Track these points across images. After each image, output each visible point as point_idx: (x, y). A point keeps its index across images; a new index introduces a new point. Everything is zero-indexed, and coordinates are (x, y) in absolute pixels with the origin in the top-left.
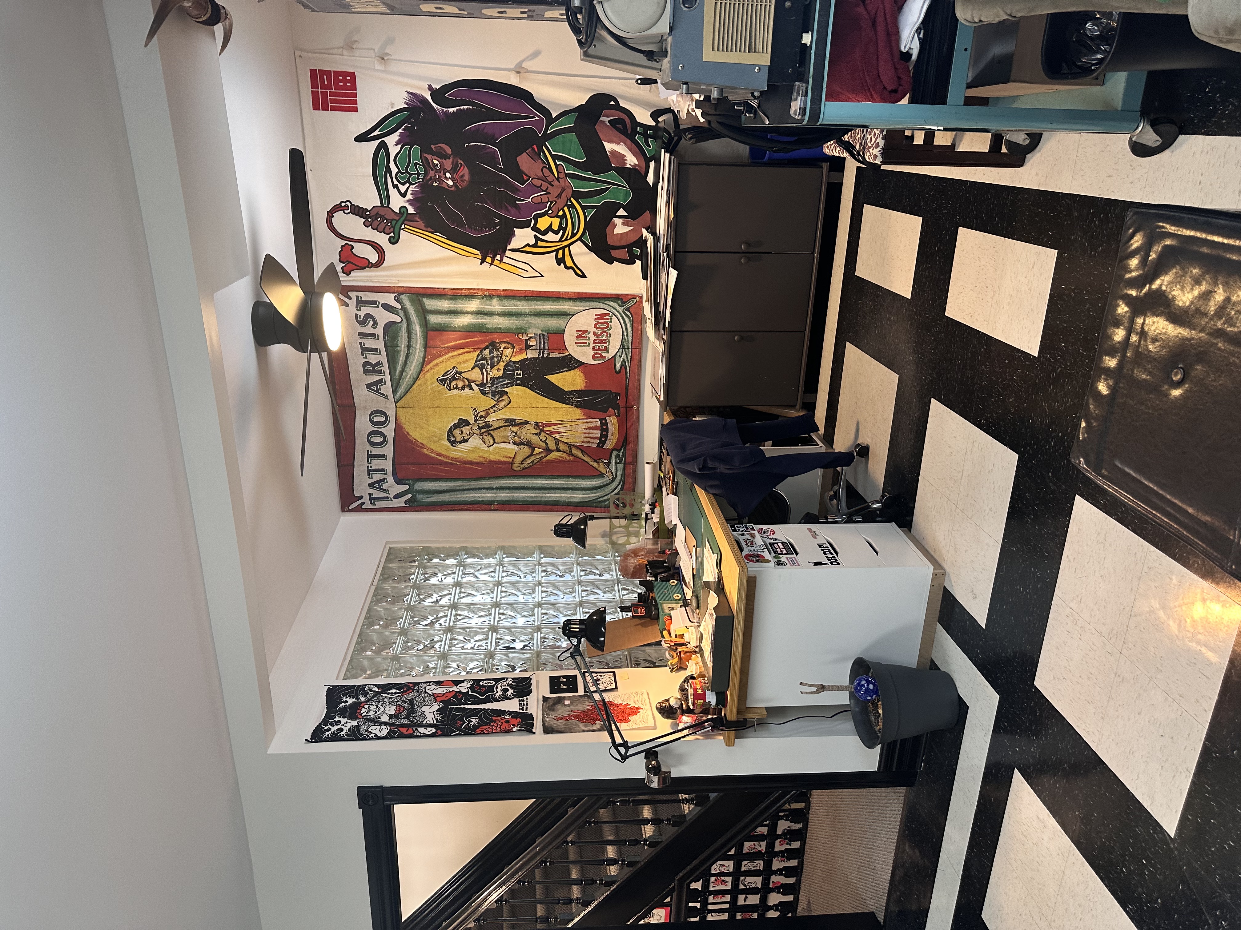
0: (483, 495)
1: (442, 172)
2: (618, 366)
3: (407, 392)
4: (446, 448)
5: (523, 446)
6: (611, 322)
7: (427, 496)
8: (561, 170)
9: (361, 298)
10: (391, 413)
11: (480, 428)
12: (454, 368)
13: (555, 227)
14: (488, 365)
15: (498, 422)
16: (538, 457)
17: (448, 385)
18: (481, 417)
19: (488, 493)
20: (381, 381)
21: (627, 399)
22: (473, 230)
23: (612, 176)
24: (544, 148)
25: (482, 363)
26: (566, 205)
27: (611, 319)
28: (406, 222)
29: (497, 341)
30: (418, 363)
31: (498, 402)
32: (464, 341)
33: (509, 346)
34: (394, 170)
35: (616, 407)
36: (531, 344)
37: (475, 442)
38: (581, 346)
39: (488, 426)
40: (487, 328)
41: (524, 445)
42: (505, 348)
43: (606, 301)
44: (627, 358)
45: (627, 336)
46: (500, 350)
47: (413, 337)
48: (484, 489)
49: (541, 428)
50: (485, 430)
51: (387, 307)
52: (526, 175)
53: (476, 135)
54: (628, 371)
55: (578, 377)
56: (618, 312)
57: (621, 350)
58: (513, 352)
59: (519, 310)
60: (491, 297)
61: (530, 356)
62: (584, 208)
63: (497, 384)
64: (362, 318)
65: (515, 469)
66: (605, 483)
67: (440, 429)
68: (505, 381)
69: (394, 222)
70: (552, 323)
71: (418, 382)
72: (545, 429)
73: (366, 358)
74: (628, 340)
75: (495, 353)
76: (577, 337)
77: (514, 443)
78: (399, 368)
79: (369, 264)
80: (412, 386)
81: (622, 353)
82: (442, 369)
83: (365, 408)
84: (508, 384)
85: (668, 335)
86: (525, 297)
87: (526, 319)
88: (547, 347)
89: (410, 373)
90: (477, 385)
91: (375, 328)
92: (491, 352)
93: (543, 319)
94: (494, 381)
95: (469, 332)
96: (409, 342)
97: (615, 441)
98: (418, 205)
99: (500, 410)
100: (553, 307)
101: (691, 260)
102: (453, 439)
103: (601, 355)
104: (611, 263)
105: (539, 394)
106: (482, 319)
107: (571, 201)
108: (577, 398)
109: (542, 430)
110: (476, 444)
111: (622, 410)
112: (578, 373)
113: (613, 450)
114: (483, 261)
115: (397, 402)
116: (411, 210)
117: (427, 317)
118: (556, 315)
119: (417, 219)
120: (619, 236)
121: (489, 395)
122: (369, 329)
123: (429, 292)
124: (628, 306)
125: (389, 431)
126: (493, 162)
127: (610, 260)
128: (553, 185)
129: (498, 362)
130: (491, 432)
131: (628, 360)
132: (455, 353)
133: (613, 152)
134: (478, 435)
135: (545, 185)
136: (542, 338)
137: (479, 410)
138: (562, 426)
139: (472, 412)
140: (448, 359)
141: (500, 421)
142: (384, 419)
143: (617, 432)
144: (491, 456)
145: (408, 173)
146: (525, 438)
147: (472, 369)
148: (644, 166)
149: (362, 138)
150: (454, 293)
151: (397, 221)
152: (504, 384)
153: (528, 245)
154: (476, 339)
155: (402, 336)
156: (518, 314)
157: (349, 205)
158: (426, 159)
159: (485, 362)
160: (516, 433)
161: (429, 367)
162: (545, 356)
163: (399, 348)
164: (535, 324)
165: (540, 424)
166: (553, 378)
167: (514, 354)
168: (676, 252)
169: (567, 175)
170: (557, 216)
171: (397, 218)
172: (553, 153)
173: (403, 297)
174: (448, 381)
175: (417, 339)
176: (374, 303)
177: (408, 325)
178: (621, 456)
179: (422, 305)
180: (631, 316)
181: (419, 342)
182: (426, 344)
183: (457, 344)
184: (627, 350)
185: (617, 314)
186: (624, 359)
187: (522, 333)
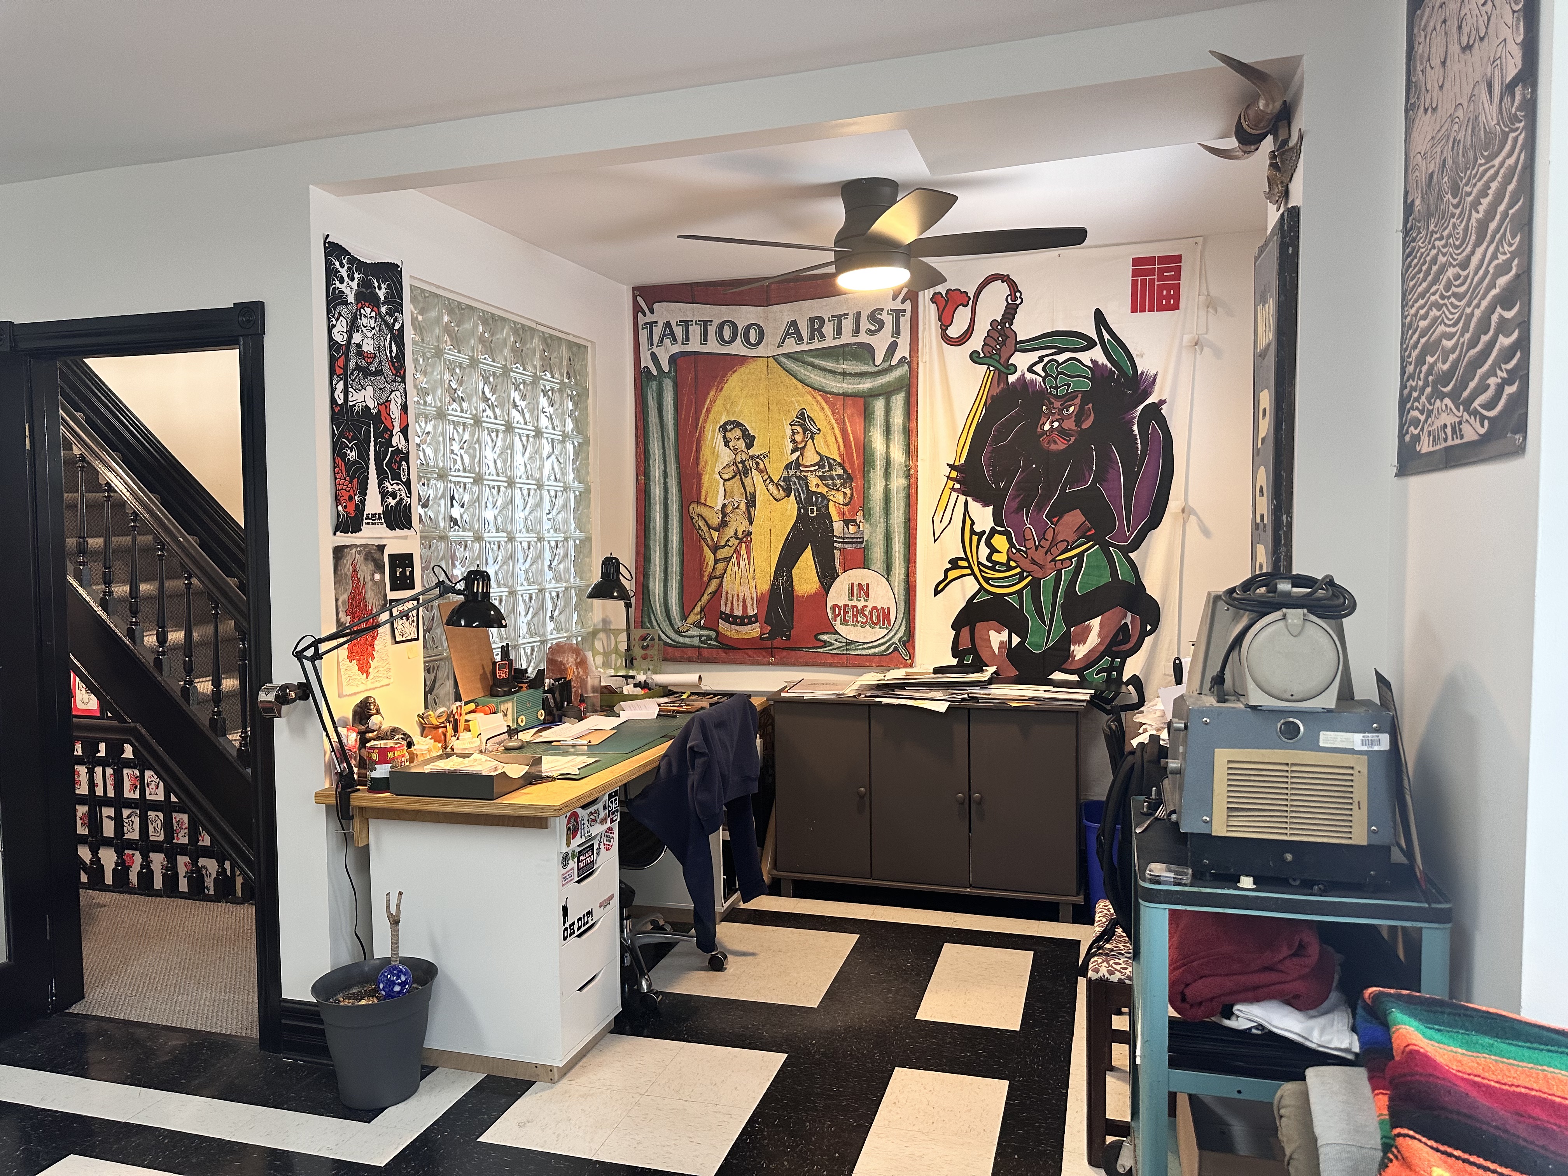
0: (657, 466)
1: (1059, 417)
2: (825, 637)
3: (787, 371)
4: (717, 419)
5: (720, 517)
7: (655, 395)
9: (904, 315)
10: (761, 351)
11: (743, 462)
12: (819, 430)
13: (995, 557)
14: (824, 472)
15: (751, 485)
16: (707, 535)
17: (797, 422)
18: (757, 464)
19: (659, 472)
20: (800, 338)
21: (783, 649)
22: (989, 455)
23: (1059, 628)
24: (1092, 543)
25: (825, 465)
26: (1023, 571)
28: (997, 372)
29: (853, 484)
30: (824, 385)
31: (777, 485)
32: (853, 443)
33: (848, 499)
34: (1061, 358)
35: (772, 635)
36: (850, 527)
37: (726, 456)
39: (746, 472)
40: (869, 472)
41: (723, 518)
42: (845, 493)
43: (906, 621)
44: (835, 649)
45: (862, 649)
46: (842, 487)
47: (857, 380)
48: (665, 467)
49: (744, 539)
51: (893, 347)
53: (1105, 460)
54: (819, 650)
55: (809, 586)
56: (893, 637)
57: (845, 640)
58: (839, 504)
59: (892, 512)
60: (908, 476)
61: (835, 525)
64: (879, 316)
65: (691, 507)
66: (673, 622)
67: (741, 411)
69: (997, 357)
70: (877, 554)
71: (799, 385)
72: (743, 544)
73: (829, 321)
74: (857, 650)
75: (838, 482)
77: (724, 506)
78: (817, 361)
80: (796, 378)
81: (841, 642)
82: (816, 415)
83: (766, 318)
84: (800, 497)
85: (865, 701)
86: (909, 520)
87: (882, 520)
88: (847, 546)
89: (811, 375)
91: (866, 332)
92: (839, 476)
93: (882, 542)
95: (864, 449)
96: (850, 375)
97: (728, 634)
99: (767, 487)
100: (897, 554)
101: (959, 729)
104: (953, 627)
105: (788, 537)
106: (881, 465)
108: (783, 585)
109: (741, 540)
111: (768, 643)
113: (717, 632)
114: (952, 467)
115: (774, 359)
117: (881, 398)
118: (887, 557)
120: (987, 637)
122: (865, 325)
123: (913, 400)
124: (900, 649)
125: (738, 348)
127: (957, 625)
129: (827, 486)
131: (832, 650)
132: (837, 431)
136: (858, 540)
138: (747, 565)
139: (762, 452)
140: (829, 422)
141: (752, 488)
142: (753, 342)
143: (740, 637)
144: (708, 476)
146: (731, 520)
149: (1100, 318)
150: (912, 433)
152: (799, 493)
153: (973, 523)
154: (855, 457)
155: (857, 365)
156: (887, 510)
157: (1018, 301)
160: (737, 508)
161: (819, 398)
162: (836, 545)
163: (842, 361)
164: (875, 532)
165: (749, 539)
166: (808, 554)
167: (837, 505)
168: (969, 709)
171: (1002, 362)
172: (1086, 554)
173: (906, 367)
175: (854, 384)
176: (897, 332)
177: (872, 373)
178: (709, 642)
179: (896, 391)
180: (888, 652)
181: (851, 387)
182: (848, 396)
183: (848, 434)
184: (845, 648)
185: (890, 635)
186: (833, 644)
187: (864, 516)
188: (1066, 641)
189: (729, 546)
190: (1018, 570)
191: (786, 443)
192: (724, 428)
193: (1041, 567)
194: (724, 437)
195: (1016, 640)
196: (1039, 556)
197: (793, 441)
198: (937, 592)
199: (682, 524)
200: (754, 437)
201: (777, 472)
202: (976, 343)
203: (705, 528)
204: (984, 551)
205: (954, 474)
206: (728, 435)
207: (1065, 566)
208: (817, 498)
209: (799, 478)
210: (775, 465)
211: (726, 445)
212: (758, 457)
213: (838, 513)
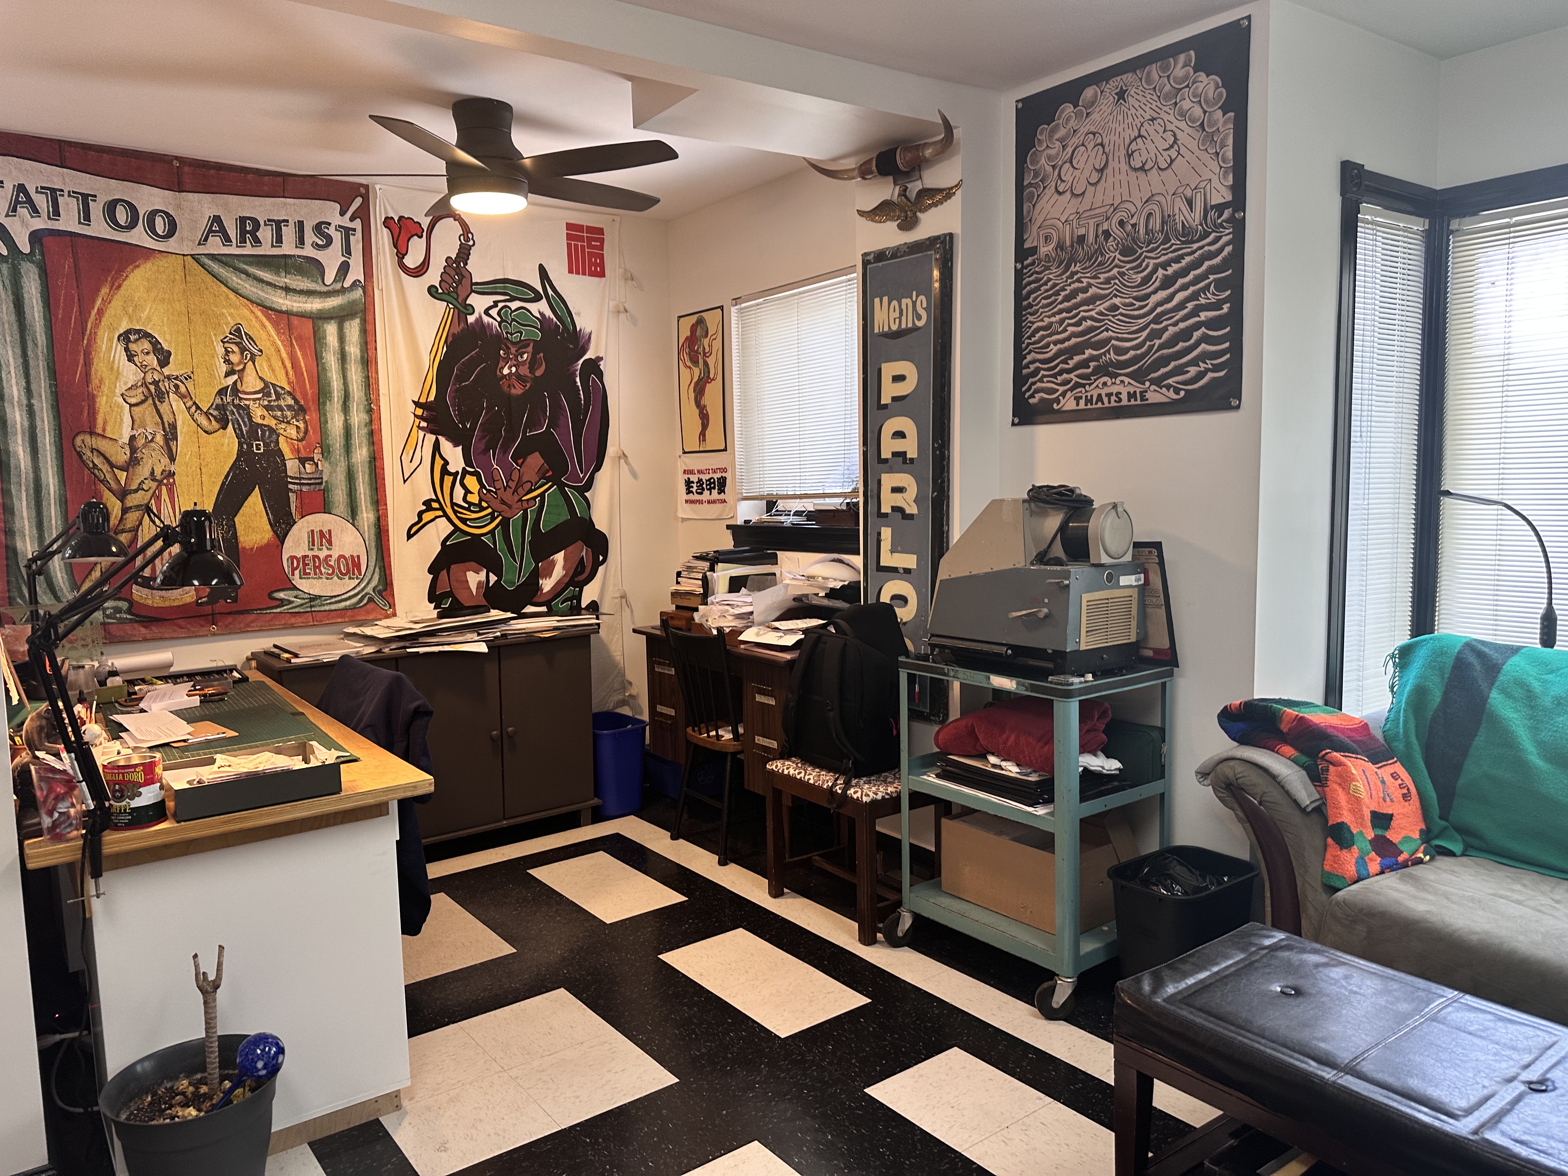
0: (14, 381)
2: (281, 595)
3: (213, 275)
4: (115, 325)
5: (128, 453)
6: (350, 578)
7: (7, 282)
8: (531, 503)
9: (354, 235)
10: (171, 245)
11: (156, 383)
12: (261, 351)
13: (470, 498)
14: (269, 401)
16: (108, 477)
17: (231, 339)
18: (177, 387)
19: (18, 390)
20: (227, 239)
21: (227, 614)
22: (453, 394)
25: (270, 393)
27: (354, 578)
29: (307, 417)
30: (263, 299)
31: (207, 414)
32: (304, 369)
33: (302, 434)
36: (307, 465)
37: (130, 374)
38: (309, 538)
39: (161, 396)
40: (324, 404)
41: (132, 453)
42: (298, 427)
43: (380, 569)
44: (296, 607)
45: (330, 603)
46: (294, 420)
47: (303, 298)
48: (28, 382)
49: (165, 481)
51: (344, 268)
52: (523, 463)
54: (275, 611)
55: (259, 537)
56: (365, 587)
57: (307, 596)
59: (353, 450)
60: (370, 411)
61: (289, 464)
64: (326, 230)
67: (149, 319)
69: (455, 295)
70: (339, 496)
71: (232, 295)
72: (164, 488)
73: (265, 225)
74: (324, 605)
76: (321, 531)
77: (133, 438)
78: (252, 270)
80: (226, 285)
81: (303, 599)
82: (256, 333)
83: (179, 207)
84: (241, 430)
85: (392, 654)
86: (375, 459)
87: (342, 458)
88: (305, 489)
89: (247, 285)
91: (312, 245)
93: (343, 483)
95: (319, 378)
96: (295, 291)
97: (150, 602)
99: (192, 416)
100: (362, 496)
103: (296, 568)
104: (430, 571)
106: (338, 397)
109: (160, 483)
110: (125, 374)
111: (208, 609)
113: (131, 602)
114: (417, 404)
115: (194, 258)
116: (471, 319)
117: (332, 321)
118: (351, 500)
120: (464, 579)
122: (310, 237)
123: (369, 327)
124: (376, 599)
125: (138, 236)
126: (533, 424)
129: (275, 417)
130: (150, 401)
131: (291, 608)
132: (284, 355)
133: (553, 564)
135: (513, 485)
136: (317, 481)
137: (190, 384)
139: (183, 372)
140: (274, 343)
141: (171, 416)
142: (160, 233)
143: (167, 604)
144: (105, 398)
146: (145, 456)
148: (541, 600)
150: (371, 364)
152: (239, 425)
153: (446, 463)
154: (308, 386)
155: (303, 282)
156: (348, 448)
157: (471, 243)
160: (152, 441)
161: (259, 314)
162: (290, 486)
163: (283, 274)
164: (335, 471)
165: (171, 480)
168: (511, 646)
171: (460, 300)
173: (360, 291)
175: (299, 302)
176: (348, 251)
177: (321, 292)
178: (118, 616)
179: (351, 315)
180: (361, 604)
181: (295, 304)
182: (293, 315)
183: (299, 359)
184: (309, 605)
185: (362, 585)
186: (293, 602)
187: (322, 453)
188: (535, 576)
189: (143, 489)
190: (490, 510)
191: (217, 363)
192: (125, 337)
193: (510, 507)
194: (127, 350)
195: (493, 578)
196: (507, 496)
197: (227, 361)
198: (410, 536)
199: (62, 462)
200: (170, 354)
201: (206, 398)
202: (433, 276)
203: (105, 468)
204: (459, 492)
205: (419, 412)
206: (132, 347)
207: (530, 505)
208: (263, 432)
209: (238, 407)
210: (202, 390)
211: (130, 358)
212: (177, 378)
213: (291, 449)
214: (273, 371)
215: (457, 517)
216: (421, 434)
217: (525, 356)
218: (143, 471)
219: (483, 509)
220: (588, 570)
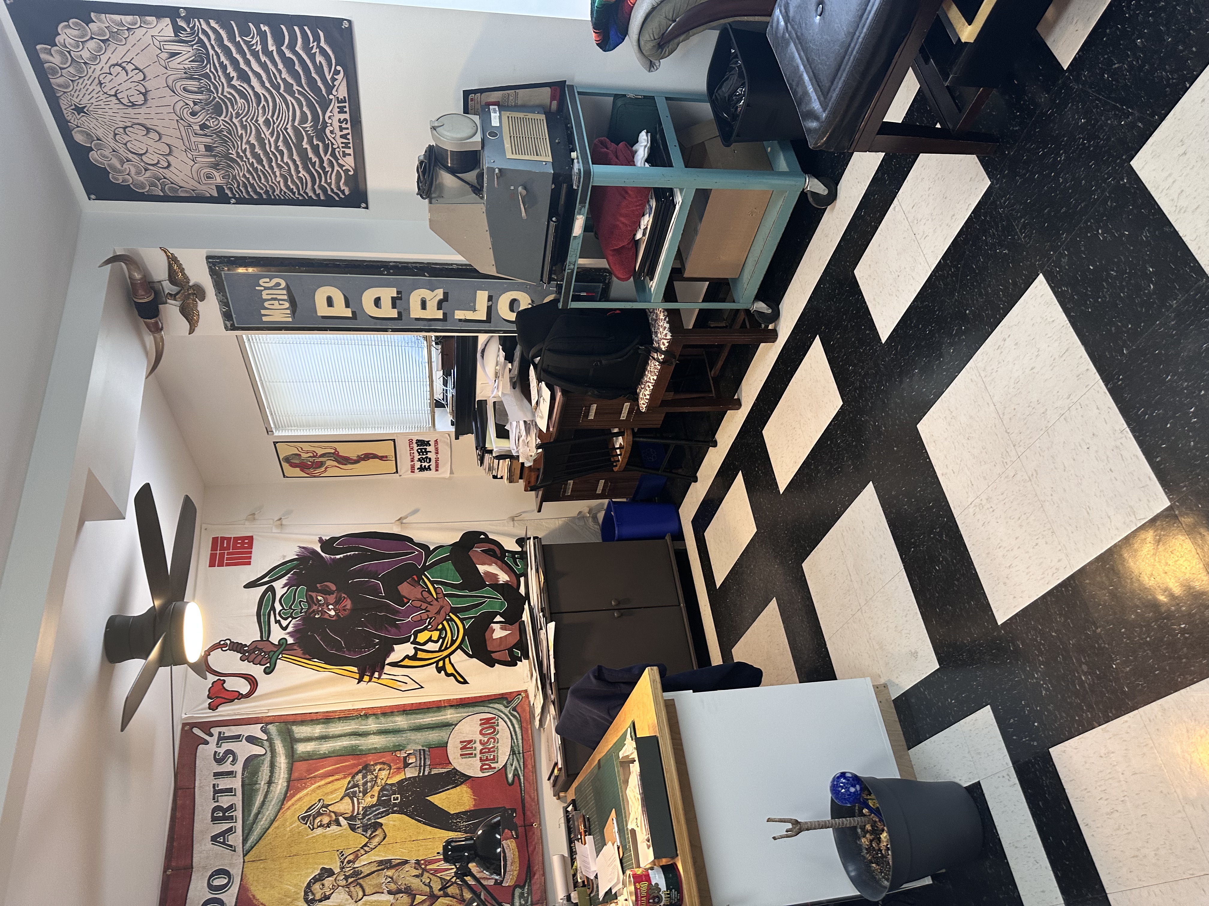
1: (325, 605)
2: (510, 776)
3: (260, 839)
5: (401, 895)
6: (498, 725)
8: (438, 591)
9: (224, 733)
10: (236, 872)
11: (346, 878)
12: (320, 800)
14: (360, 792)
15: (369, 867)
17: (310, 823)
18: (349, 862)
20: (230, 830)
21: (524, 815)
22: (352, 653)
23: (487, 591)
24: (423, 577)
25: (353, 791)
26: (445, 619)
27: (498, 723)
28: (284, 652)
29: (372, 763)
30: (278, 801)
31: (370, 838)
32: (334, 767)
33: (385, 766)
34: (278, 607)
35: (513, 827)
36: (410, 762)
38: (466, 758)
39: (356, 873)
40: (361, 750)
41: (402, 893)
42: (380, 770)
43: (490, 703)
44: (519, 765)
45: (517, 739)
47: (277, 770)
49: (423, 866)
50: (353, 879)
51: (252, 740)
52: (406, 598)
54: (522, 780)
55: (465, 795)
56: (504, 714)
57: (511, 757)
58: (389, 773)
59: (397, 727)
60: (366, 716)
62: (462, 620)
63: (369, 815)
64: (221, 755)
67: (296, 886)
68: (379, 809)
70: (433, 736)
71: (276, 824)
72: (428, 867)
73: (217, 801)
74: (518, 744)
75: (369, 777)
76: (461, 749)
77: (390, 892)
78: (254, 810)
79: (239, 696)
80: (268, 829)
81: (513, 760)
83: (204, 868)
84: (382, 812)
86: (404, 711)
87: (404, 735)
88: (428, 763)
89: (267, 814)
90: (345, 818)
91: (233, 765)
93: (424, 734)
94: (366, 811)
95: (341, 756)
96: (271, 777)
97: (516, 873)
98: (298, 635)
99: (372, 849)
100: (433, 719)
101: (567, 619)
102: (311, 897)
103: (490, 766)
104: (492, 666)
105: (419, 821)
106: (355, 740)
107: (450, 616)
109: (424, 870)
110: (340, 901)
111: (521, 830)
112: (465, 789)
113: (515, 886)
115: (246, 854)
116: (290, 641)
117: (295, 747)
118: (437, 727)
119: (295, 647)
121: (360, 830)
122: (227, 767)
123: (299, 719)
124: (513, 705)
125: (229, 897)
128: (432, 605)
129: (372, 787)
130: (360, 881)
131: (520, 768)
132: (323, 782)
133: (487, 573)
134: (343, 887)
136: (422, 753)
137: (346, 853)
139: (338, 859)
140: (314, 791)
141: (373, 864)
142: (226, 881)
143: (517, 860)
145: (292, 609)
146: (404, 883)
147: (341, 800)
148: (515, 581)
150: (329, 716)
151: (275, 652)
152: (378, 814)
153: (407, 657)
154: (347, 764)
155: (263, 770)
156: (396, 731)
157: (228, 642)
158: (311, 596)
159: (357, 789)
160: (392, 878)
161: (290, 803)
162: (426, 773)
163: (257, 786)
164: (414, 740)
165: (422, 862)
166: (436, 799)
167: (390, 776)
168: (551, 614)
169: (445, 595)
170: (437, 630)
171: (275, 650)
172: (432, 579)
173: (270, 727)
174: (311, 818)
175: (280, 773)
177: (272, 757)
178: (526, 895)
179: (290, 733)
180: (518, 716)
181: (282, 776)
182: (290, 777)
183: (326, 771)
184: (517, 755)
185: (503, 716)
186: (516, 767)
187: (401, 750)
188: (496, 587)
190: (445, 623)
198: (465, 682)
204: (430, 646)
206: (318, 897)
208: (384, 796)
210: (351, 842)
211: (327, 898)
213: (397, 774)
214: (336, 790)
215: (451, 646)
216: (384, 676)
217: (319, 598)
218: (416, 883)
219: (444, 628)
220: (492, 547)
